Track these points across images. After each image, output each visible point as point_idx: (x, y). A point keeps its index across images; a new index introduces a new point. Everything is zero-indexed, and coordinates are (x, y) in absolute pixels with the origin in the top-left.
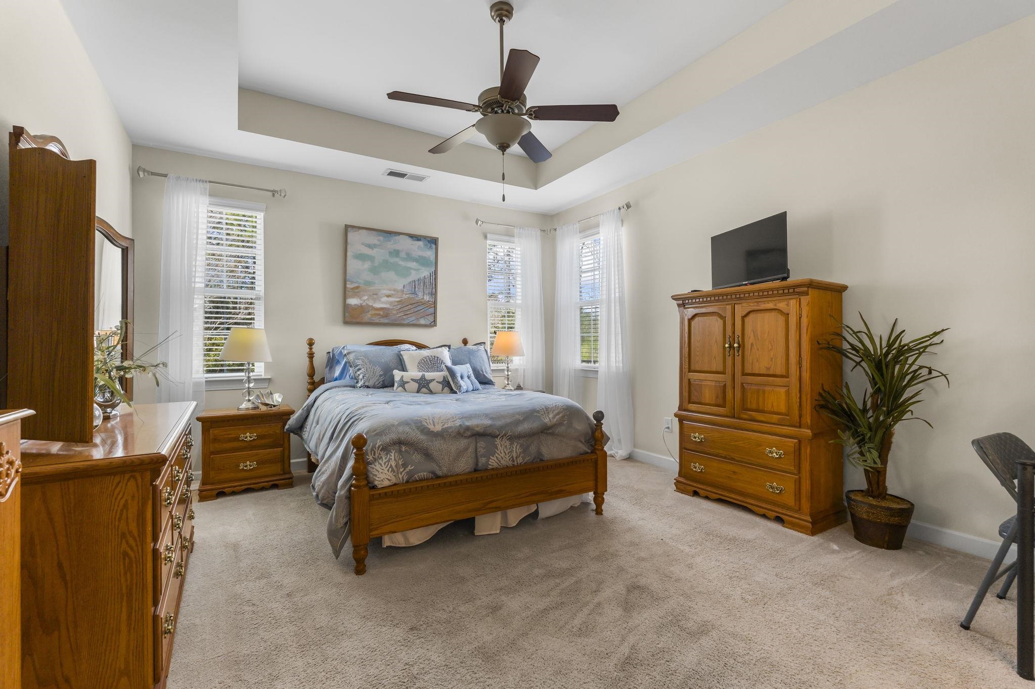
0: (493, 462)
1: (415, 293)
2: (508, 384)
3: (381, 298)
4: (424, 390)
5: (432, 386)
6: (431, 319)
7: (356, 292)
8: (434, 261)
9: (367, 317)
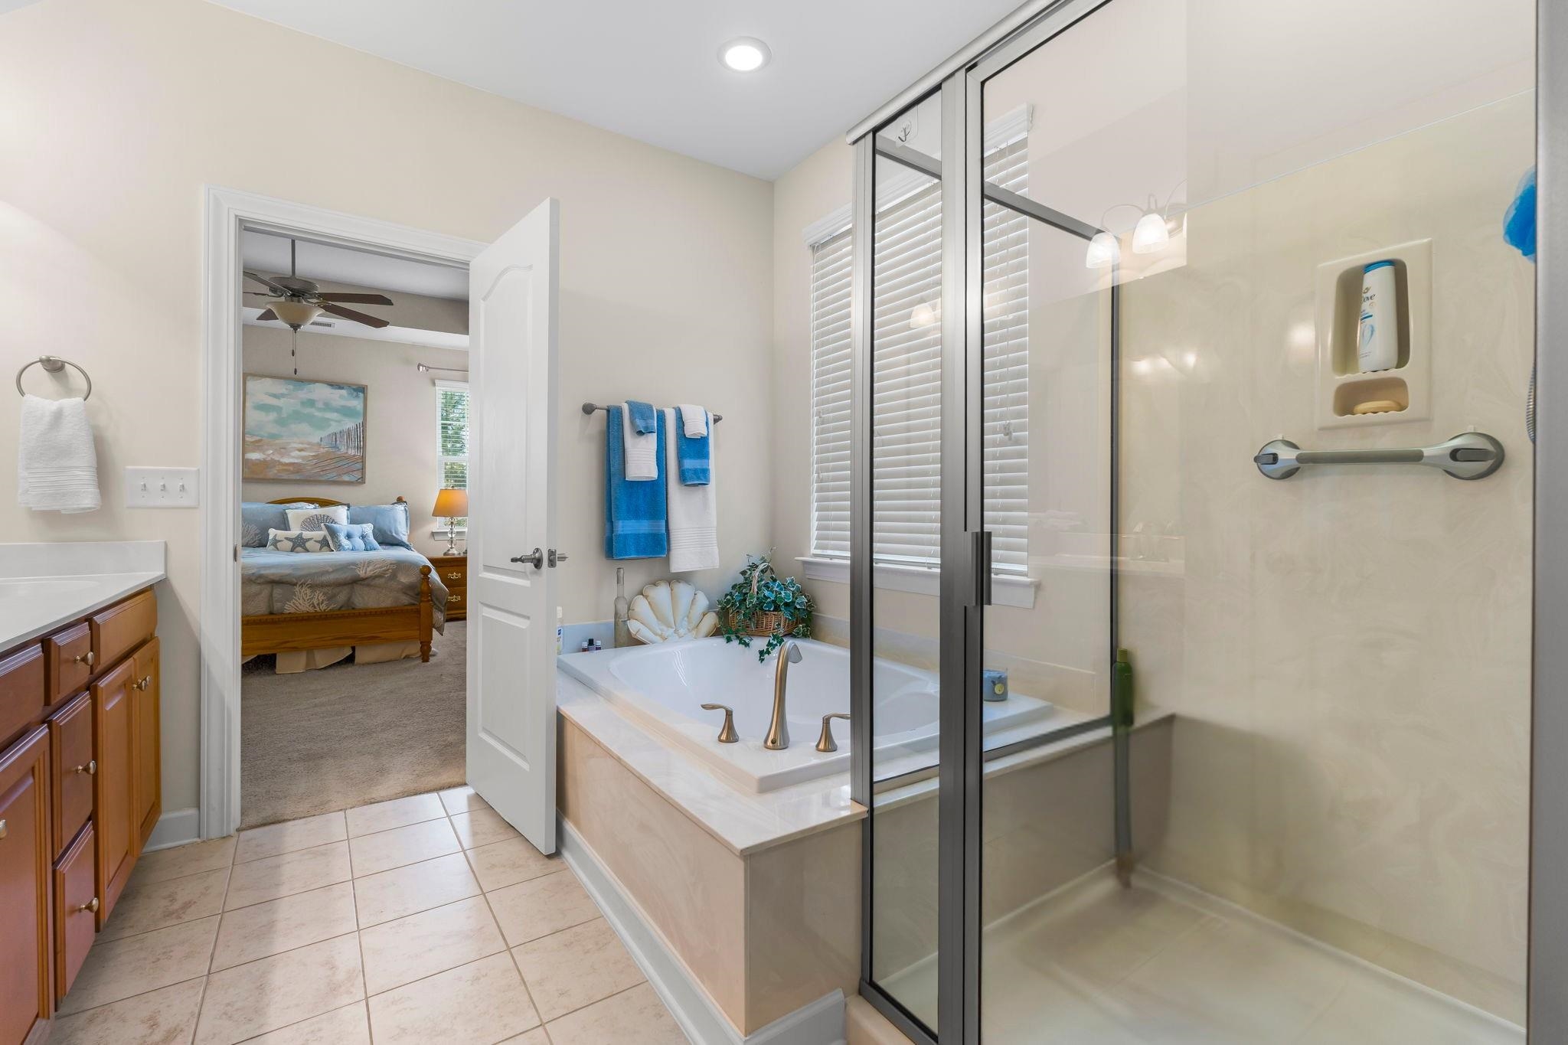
0: (289, 608)
1: (336, 447)
2: (452, 548)
3: (291, 452)
4: (299, 549)
5: (308, 545)
6: (358, 475)
7: (258, 445)
8: (362, 411)
9: (272, 473)
